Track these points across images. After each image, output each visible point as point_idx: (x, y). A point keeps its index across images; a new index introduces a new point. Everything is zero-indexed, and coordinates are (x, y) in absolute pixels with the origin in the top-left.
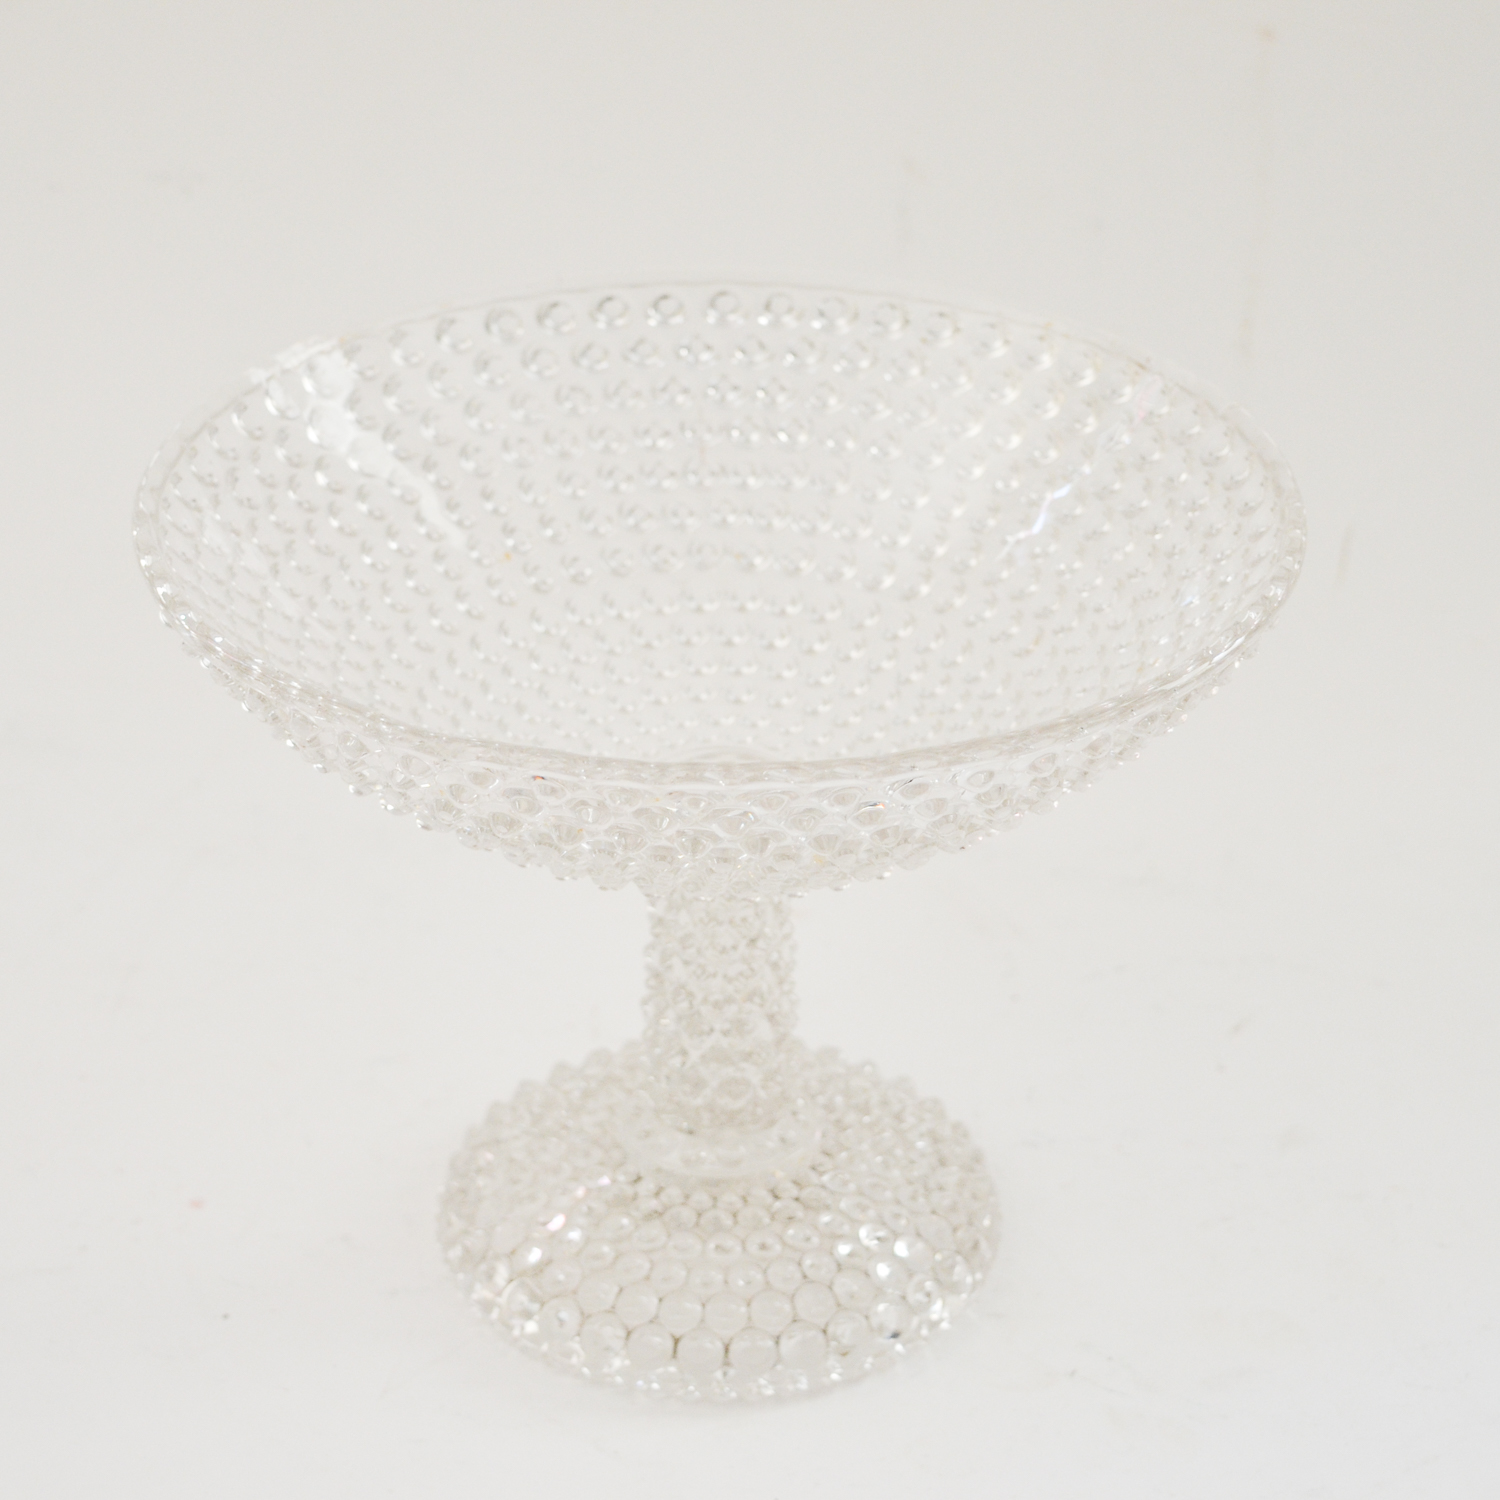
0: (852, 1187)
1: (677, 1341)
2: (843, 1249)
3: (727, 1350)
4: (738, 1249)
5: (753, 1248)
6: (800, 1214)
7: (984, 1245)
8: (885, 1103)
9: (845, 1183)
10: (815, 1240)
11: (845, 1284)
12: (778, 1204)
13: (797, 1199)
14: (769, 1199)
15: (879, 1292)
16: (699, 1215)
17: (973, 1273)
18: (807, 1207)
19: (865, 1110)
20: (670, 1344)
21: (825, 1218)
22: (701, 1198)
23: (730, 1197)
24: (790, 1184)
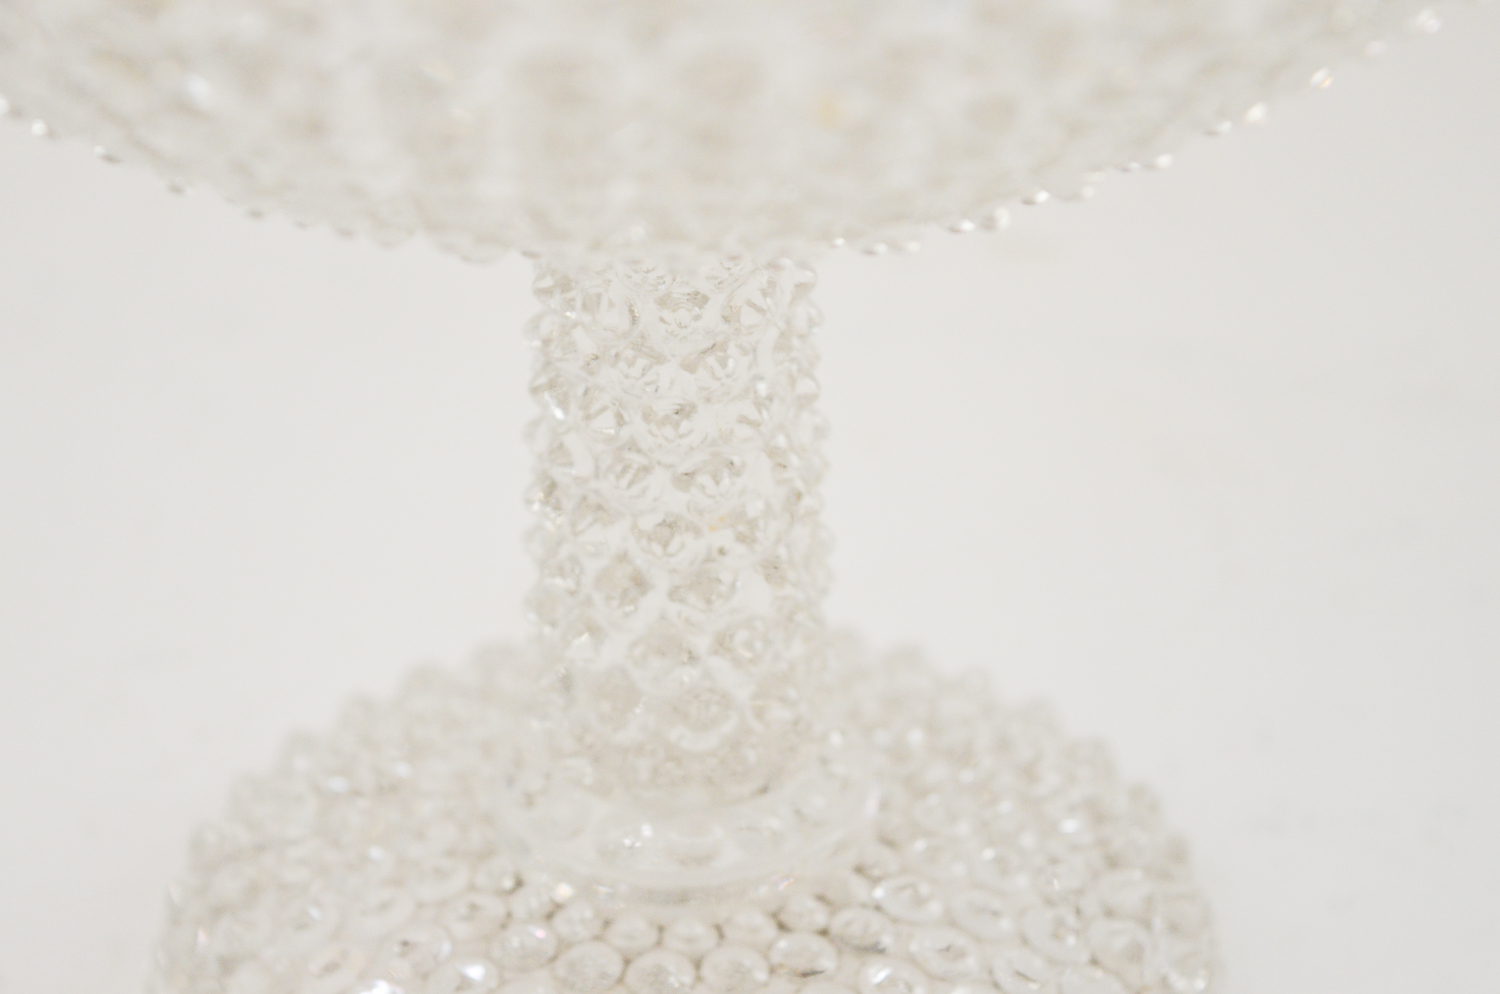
0: (935, 908)
6: (827, 963)
8: (1003, 745)
9: (919, 901)
12: (783, 943)
13: (824, 933)
14: (769, 931)
16: (627, 962)
18: (842, 947)
19: (963, 757)
21: (877, 973)
22: (634, 926)
23: (690, 927)
24: (812, 904)
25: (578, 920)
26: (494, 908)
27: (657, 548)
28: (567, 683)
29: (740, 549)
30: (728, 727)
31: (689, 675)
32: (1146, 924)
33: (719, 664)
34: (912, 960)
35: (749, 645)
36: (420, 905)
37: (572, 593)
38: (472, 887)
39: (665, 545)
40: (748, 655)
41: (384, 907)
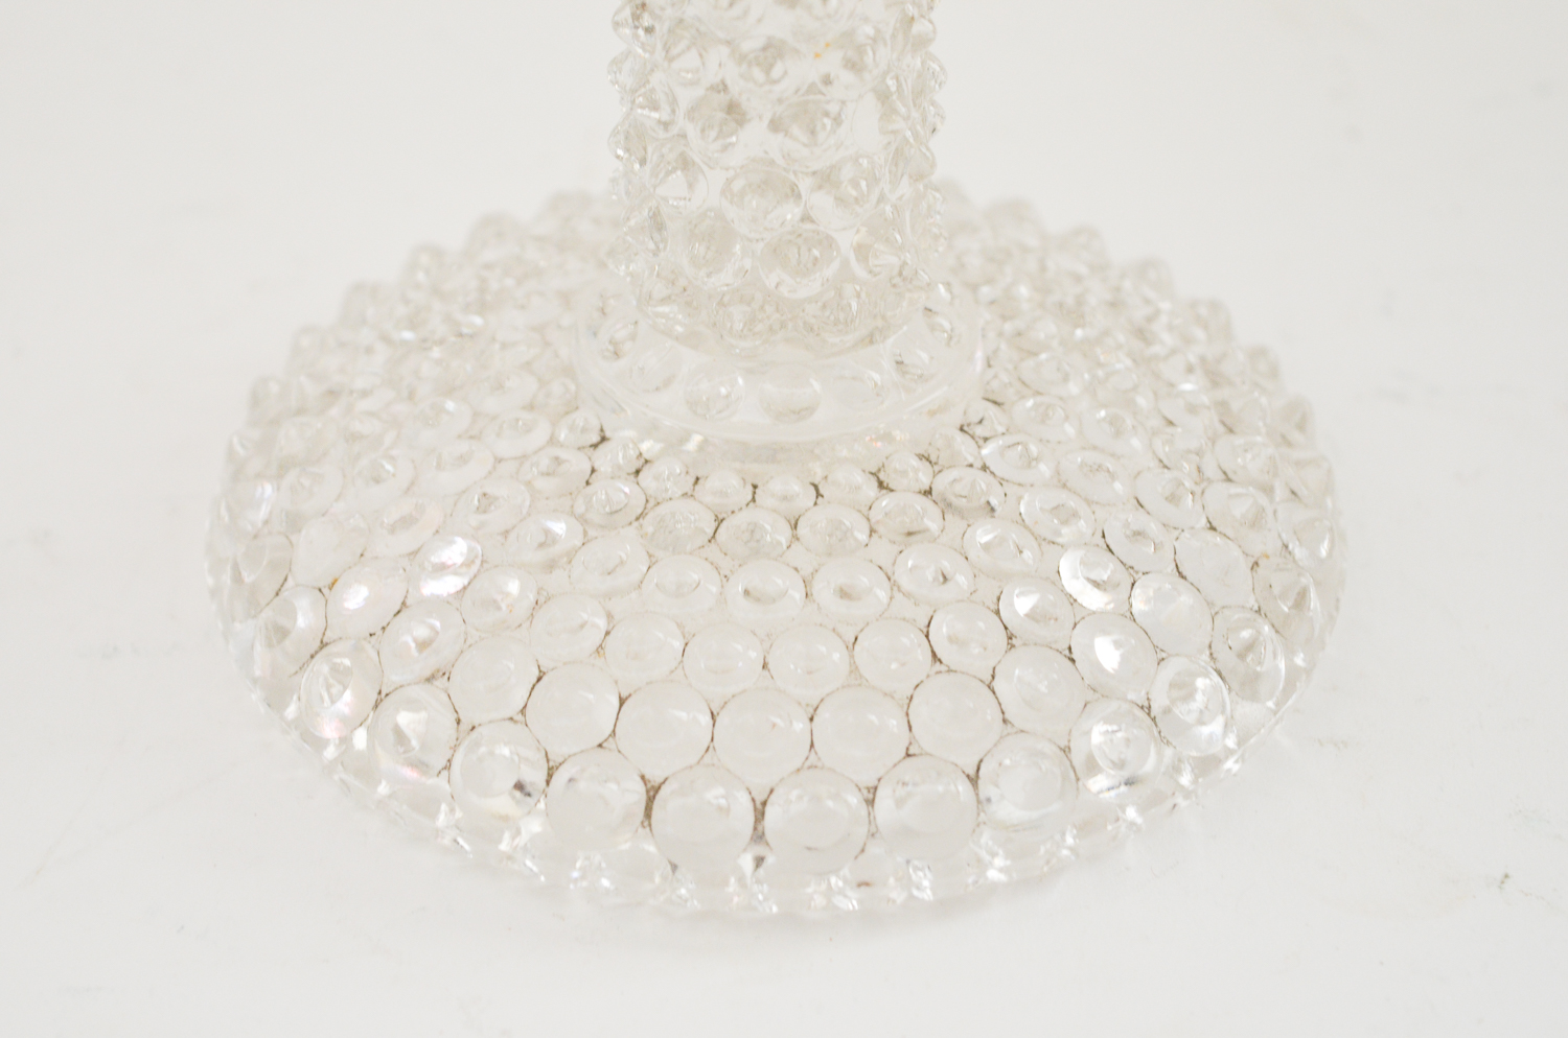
0: (1045, 469)
1: (652, 792)
2: (1022, 604)
3: (760, 813)
4: (797, 595)
5: (824, 592)
6: (932, 524)
7: (1314, 601)
8: (1115, 305)
9: (1030, 461)
10: (962, 580)
11: (1021, 677)
12: (886, 501)
13: (928, 492)
14: (871, 489)
15: (1097, 691)
16: (720, 521)
17: (1290, 653)
18: (946, 507)
19: (1074, 314)
20: (638, 793)
21: (983, 534)
22: (725, 483)
23: (785, 485)
24: (915, 462)
25: (666, 475)
26: (579, 464)
27: (758, 74)
28: (657, 223)
29: (847, 77)
30: (830, 271)
31: (791, 212)
32: (1268, 490)
33: (821, 202)
34: (1021, 521)
35: (855, 184)
36: (499, 460)
37: (666, 125)
38: (552, 441)
39: (768, 70)
40: (854, 193)
41: (463, 460)
